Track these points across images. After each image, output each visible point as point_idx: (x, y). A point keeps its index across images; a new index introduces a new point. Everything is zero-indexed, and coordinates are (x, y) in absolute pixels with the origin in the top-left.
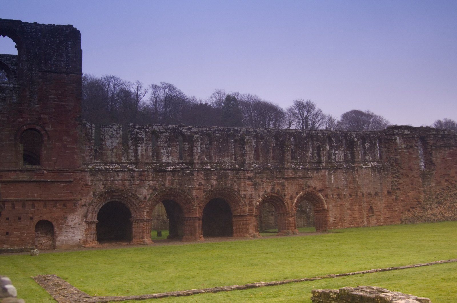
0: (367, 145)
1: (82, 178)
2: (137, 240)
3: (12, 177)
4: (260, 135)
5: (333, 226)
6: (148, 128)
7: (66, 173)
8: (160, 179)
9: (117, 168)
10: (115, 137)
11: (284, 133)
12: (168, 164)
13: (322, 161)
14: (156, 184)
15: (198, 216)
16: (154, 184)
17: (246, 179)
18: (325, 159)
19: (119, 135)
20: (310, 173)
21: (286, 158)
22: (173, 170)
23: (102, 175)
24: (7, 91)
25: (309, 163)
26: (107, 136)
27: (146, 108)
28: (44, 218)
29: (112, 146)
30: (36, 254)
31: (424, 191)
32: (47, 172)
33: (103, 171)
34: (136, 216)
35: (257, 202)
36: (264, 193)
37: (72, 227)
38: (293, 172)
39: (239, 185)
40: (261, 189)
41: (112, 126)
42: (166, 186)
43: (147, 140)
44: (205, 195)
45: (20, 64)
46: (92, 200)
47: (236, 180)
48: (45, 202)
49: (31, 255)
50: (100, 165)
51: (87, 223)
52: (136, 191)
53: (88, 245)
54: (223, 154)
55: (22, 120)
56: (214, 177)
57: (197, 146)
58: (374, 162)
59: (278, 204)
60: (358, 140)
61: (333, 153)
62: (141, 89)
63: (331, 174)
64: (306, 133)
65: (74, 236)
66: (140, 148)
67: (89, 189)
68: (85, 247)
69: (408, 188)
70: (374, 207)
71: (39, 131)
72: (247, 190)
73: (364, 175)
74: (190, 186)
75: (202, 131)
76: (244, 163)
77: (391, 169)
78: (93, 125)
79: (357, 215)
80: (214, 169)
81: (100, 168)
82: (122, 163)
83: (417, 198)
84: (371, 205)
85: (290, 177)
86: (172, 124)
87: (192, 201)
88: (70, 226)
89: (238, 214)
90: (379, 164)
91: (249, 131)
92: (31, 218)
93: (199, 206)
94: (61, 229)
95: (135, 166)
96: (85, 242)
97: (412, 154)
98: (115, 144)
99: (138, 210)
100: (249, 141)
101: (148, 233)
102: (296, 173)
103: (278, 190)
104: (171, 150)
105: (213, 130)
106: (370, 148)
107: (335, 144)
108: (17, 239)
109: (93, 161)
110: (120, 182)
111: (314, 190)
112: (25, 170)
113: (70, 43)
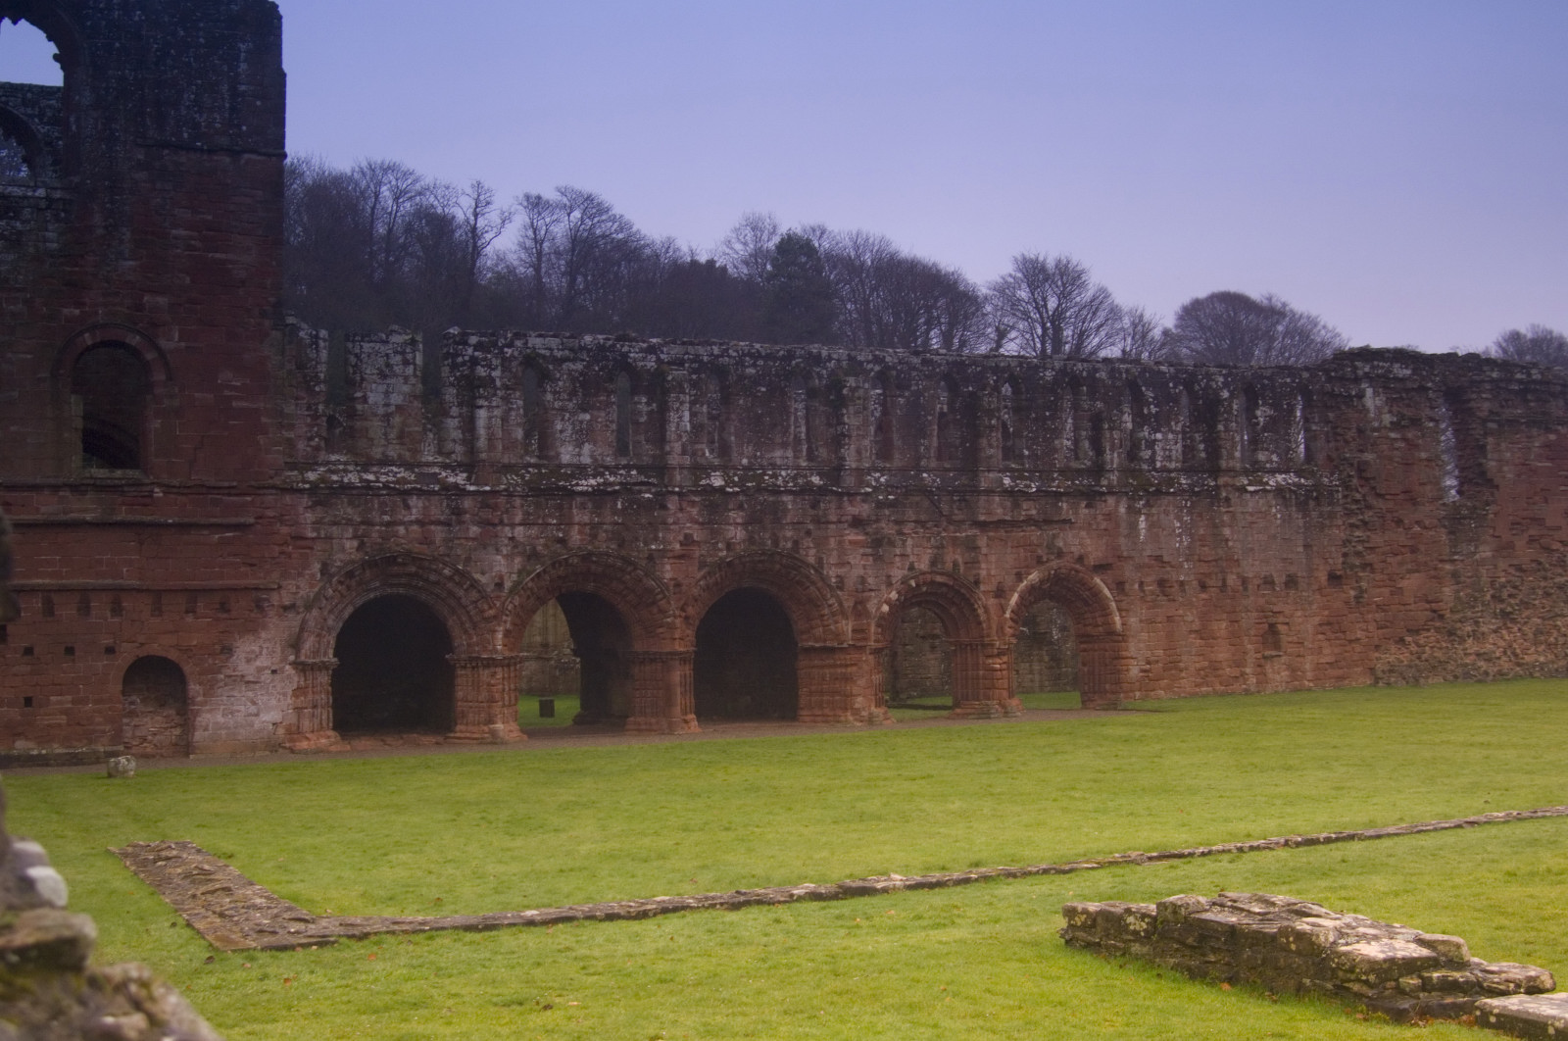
0: (1262, 413)
1: (282, 515)
2: (470, 728)
3: (43, 509)
4: (894, 373)
5: (1140, 690)
6: (510, 345)
7: (229, 495)
8: (550, 520)
9: (404, 481)
10: (397, 376)
11: (979, 369)
12: (580, 471)
13: (1108, 467)
14: (538, 538)
15: (679, 647)
16: (529, 537)
17: (846, 525)
18: (1116, 461)
19: (412, 366)
20: (1065, 505)
21: (983, 455)
22: (594, 491)
23: (351, 503)
24: (27, 213)
25: (1062, 472)
26: (369, 371)
27: (506, 277)
28: (155, 649)
29: (387, 405)
30: (126, 771)
31: (1455, 575)
32: (164, 492)
33: (354, 492)
34: (469, 645)
35: (881, 603)
36: (906, 572)
37: (248, 682)
38: (1009, 504)
39: (821, 543)
40: (897, 559)
41: (387, 337)
42: (570, 544)
43: (507, 388)
44: (704, 577)
45: (72, 119)
46: (316, 589)
47: (811, 527)
48: (158, 596)
49: (110, 776)
50: (346, 471)
51: (301, 667)
52: (468, 560)
53: (304, 745)
54: (770, 439)
55: (77, 312)
56: (736, 516)
57: (678, 409)
58: (1287, 472)
59: (953, 610)
60: (1232, 395)
61: (1147, 441)
62: (487, 210)
63: (1139, 512)
64: (1053, 369)
65: (255, 711)
66: (482, 414)
67: (308, 551)
68: (292, 751)
69: (1401, 564)
70: (1282, 628)
71: (135, 352)
72: (849, 563)
73: (1251, 514)
74: (653, 547)
75: (698, 356)
76: (840, 468)
77: (1345, 497)
78: (323, 333)
79: (1223, 654)
80: (737, 489)
81: (346, 480)
82: (420, 465)
83: (1430, 598)
84: (1272, 620)
85: (995, 519)
86: (592, 332)
87: (660, 596)
88: (243, 676)
89: (817, 645)
90: (1303, 480)
91: (859, 358)
92: (110, 650)
93: (684, 614)
94: (210, 690)
95: (465, 475)
96: (294, 732)
97: (1417, 446)
98: (396, 399)
99: (475, 626)
100: (856, 394)
101: (510, 706)
102: (1016, 505)
103: (955, 564)
104: (591, 420)
105: (735, 354)
106: (1272, 424)
107: (1154, 410)
108: (63, 719)
109: (322, 456)
110: (415, 527)
111: (1077, 566)
112: (88, 485)
113: (243, 47)
